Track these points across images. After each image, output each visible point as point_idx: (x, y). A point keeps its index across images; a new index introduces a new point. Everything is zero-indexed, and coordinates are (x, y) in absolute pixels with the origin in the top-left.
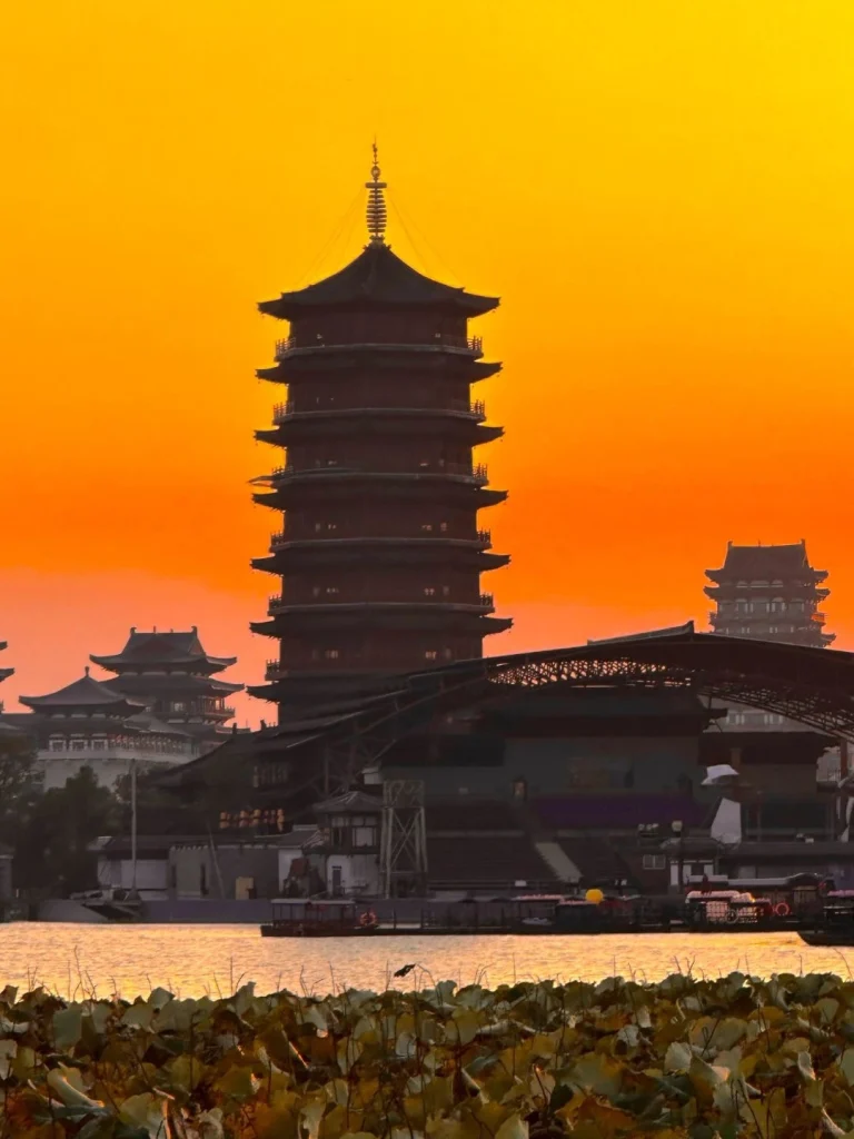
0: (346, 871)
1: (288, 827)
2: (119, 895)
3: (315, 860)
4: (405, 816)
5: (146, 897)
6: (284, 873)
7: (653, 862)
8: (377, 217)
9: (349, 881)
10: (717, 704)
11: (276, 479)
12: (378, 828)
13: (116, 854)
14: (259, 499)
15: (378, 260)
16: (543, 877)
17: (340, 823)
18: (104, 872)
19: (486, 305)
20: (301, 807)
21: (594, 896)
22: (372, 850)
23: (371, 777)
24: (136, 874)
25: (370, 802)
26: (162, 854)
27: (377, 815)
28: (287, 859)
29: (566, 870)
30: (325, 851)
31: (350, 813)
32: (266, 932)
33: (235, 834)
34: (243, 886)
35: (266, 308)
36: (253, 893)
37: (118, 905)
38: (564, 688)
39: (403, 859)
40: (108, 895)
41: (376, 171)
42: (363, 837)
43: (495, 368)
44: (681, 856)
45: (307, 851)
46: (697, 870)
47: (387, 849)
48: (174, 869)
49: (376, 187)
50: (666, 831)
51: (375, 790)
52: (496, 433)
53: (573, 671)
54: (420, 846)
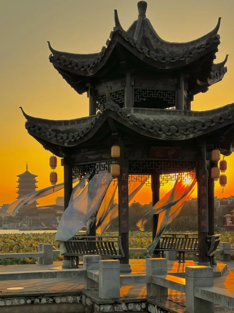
0: (25, 225)
1: (20, 221)
2: (5, 227)
3: (22, 224)
4: (30, 220)
5: (7, 227)
6: (19, 225)
7: (52, 224)
8: (27, 168)
9: (25, 226)
10: (57, 211)
11: (18, 191)
12: (28, 222)
13: (4, 224)
14: (16, 193)
15: (27, 172)
16: (42, 225)
17: (24, 221)
18: (3, 225)
19: (37, 176)
20: (21, 220)
21: (46, 227)
22: (27, 223)
23: (27, 217)
24: (6, 225)
25: (27, 219)
26: (8, 224)
27: (28, 220)
28: (20, 224)
29: (44, 225)
30: (23, 223)
31: (25, 220)
32: (20, 230)
33: (15, 222)
34: (16, 226)
35: (17, 176)
36: (17, 227)
37: (5, 228)
38: (44, 209)
39: (30, 224)
40: (4, 227)
41: (27, 164)
42: (26, 222)
43: (37, 182)
44: (54, 224)
45: (21, 223)
46: (55, 225)
47: (29, 223)
48: (9, 225)
49: (27, 166)
50: (53, 222)
51: (27, 218)
52: (37, 187)
53: (45, 208)
54: (31, 223)
